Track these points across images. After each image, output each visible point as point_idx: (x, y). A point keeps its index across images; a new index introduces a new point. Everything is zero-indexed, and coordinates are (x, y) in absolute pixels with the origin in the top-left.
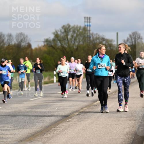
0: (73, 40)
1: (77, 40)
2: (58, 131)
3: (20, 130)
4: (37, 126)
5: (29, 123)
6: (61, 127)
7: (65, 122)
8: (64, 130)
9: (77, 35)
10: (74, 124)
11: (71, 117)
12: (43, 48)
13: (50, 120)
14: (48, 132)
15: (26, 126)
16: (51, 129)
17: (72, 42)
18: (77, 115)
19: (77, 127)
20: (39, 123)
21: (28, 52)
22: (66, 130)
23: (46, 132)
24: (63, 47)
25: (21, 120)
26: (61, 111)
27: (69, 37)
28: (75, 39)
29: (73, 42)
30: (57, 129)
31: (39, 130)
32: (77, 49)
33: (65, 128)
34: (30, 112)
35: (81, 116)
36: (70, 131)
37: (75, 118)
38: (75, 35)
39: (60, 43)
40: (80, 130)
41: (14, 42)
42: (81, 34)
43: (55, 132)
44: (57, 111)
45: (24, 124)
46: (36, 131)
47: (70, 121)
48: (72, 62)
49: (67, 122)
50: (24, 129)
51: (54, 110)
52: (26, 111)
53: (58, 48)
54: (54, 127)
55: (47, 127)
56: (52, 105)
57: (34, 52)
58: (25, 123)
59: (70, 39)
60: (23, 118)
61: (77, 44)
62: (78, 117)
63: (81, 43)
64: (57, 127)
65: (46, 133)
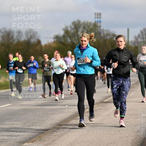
4: (47, 124)
5: (39, 120)
7: (76, 119)
12: (53, 44)
13: (60, 117)
14: (58, 129)
15: (36, 123)
20: (48, 120)
21: (37, 48)
25: (31, 117)
26: (71, 108)
31: (49, 127)
34: (40, 109)
39: (70, 39)
41: (24, 38)
43: (65, 130)
44: (67, 108)
48: (68, 57)
51: (64, 107)
52: (36, 108)
53: (68, 45)
55: (56, 124)
56: (62, 102)
57: (43, 48)
58: (34, 120)
60: (32, 116)
65: (56, 131)
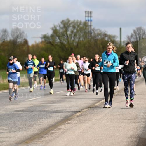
0: (73, 36)
1: (78, 36)
2: (57, 134)
3: (16, 133)
4: (34, 129)
5: (25, 125)
6: (60, 130)
7: (65, 124)
8: (63, 133)
9: (77, 31)
10: (74, 126)
11: (71, 119)
12: (41, 44)
13: (48, 122)
14: (46, 135)
15: (22, 128)
16: (49, 132)
17: (71, 38)
18: (78, 116)
19: (77, 129)
20: (36, 125)
21: (24, 48)
22: (65, 133)
23: (44, 135)
24: (62, 43)
25: (17, 122)
27: (69, 33)
28: (75, 35)
29: (73, 39)
30: (56, 131)
31: (36, 132)
32: (77, 45)
33: (65, 131)
35: (81, 118)
36: (69, 133)
37: (74, 120)
38: (75, 31)
39: (59, 39)
40: (81, 133)
41: (9, 38)
42: (81, 29)
43: (54, 135)
45: (20, 126)
46: (33, 134)
47: (69, 123)
49: (67, 124)
50: (21, 132)
53: (57, 45)
54: (53, 130)
55: (44, 129)
57: (31, 49)
59: (70, 35)
60: (19, 120)
61: (77, 40)
62: (78, 119)
63: (81, 39)
64: (55, 129)
